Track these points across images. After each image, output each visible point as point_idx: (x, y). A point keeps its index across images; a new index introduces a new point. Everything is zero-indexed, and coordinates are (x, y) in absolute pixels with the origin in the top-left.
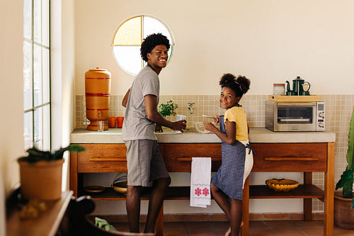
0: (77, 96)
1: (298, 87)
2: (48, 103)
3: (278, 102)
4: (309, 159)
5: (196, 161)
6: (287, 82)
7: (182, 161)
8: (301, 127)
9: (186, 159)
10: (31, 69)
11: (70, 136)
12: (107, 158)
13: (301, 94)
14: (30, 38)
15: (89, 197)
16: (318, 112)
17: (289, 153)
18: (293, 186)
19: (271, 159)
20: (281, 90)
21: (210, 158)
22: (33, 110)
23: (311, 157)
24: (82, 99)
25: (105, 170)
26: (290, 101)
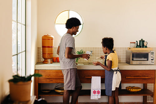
0: (38, 47)
1: (142, 44)
2: (24, 51)
3: (132, 51)
4: (147, 78)
5: (93, 78)
6: (137, 41)
7: (87, 78)
8: (143, 62)
9: (89, 77)
10: (16, 35)
11: (35, 67)
12: (52, 76)
13: (143, 47)
14: (16, 20)
15: (44, 99)
16: (151, 55)
17: (137, 75)
18: (138, 90)
19: (129, 77)
20: (134, 45)
21: (100, 77)
22: (17, 55)
23: (148, 77)
24: (41, 49)
25: (51, 82)
26: (138, 50)
